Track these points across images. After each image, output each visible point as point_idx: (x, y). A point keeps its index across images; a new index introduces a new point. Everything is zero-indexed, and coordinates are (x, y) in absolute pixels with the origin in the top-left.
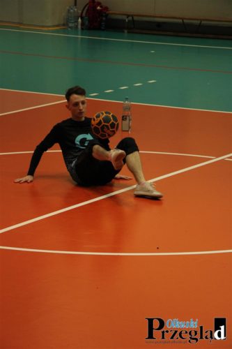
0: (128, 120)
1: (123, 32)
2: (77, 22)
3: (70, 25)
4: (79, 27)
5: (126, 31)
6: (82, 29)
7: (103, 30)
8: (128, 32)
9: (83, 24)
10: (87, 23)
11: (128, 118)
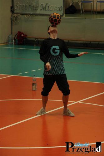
0: (35, 85)
1: (34, 46)
2: (13, 41)
3: (10, 43)
4: (14, 44)
5: (35, 45)
6: (15, 45)
7: (24, 45)
8: (36, 46)
9: (15, 43)
10: (17, 42)
11: (35, 84)
